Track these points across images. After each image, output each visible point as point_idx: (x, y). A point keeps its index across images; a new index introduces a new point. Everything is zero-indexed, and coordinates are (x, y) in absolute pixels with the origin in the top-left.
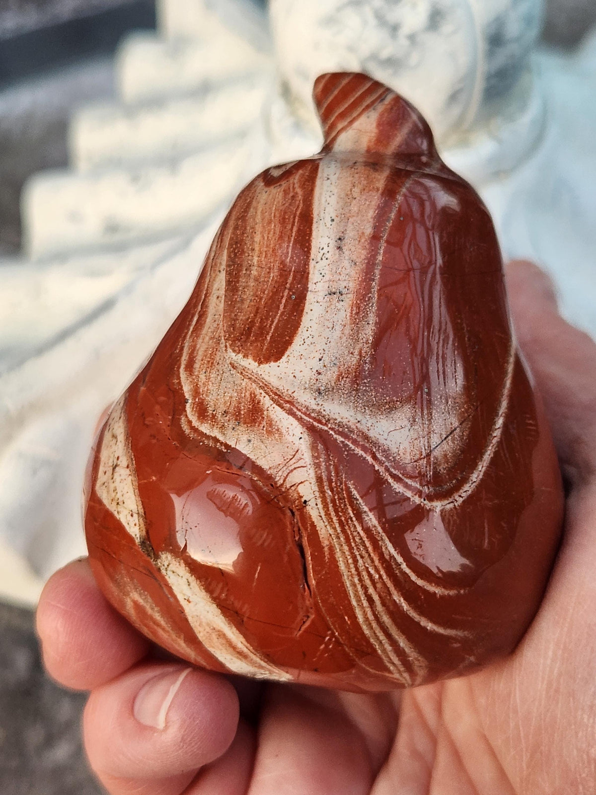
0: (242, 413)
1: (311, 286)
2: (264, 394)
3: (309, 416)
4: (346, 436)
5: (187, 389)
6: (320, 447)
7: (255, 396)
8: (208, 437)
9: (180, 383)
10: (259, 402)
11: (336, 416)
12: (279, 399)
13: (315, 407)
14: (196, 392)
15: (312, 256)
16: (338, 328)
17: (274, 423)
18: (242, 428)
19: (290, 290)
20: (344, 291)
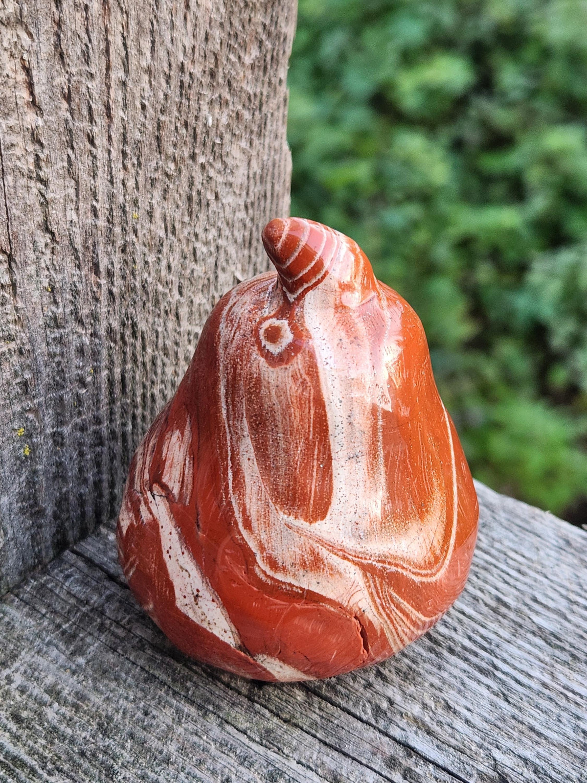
0: (307, 563)
1: (333, 455)
2: (320, 547)
3: (358, 557)
4: (384, 562)
5: (252, 545)
6: (369, 575)
7: (314, 550)
8: (284, 583)
9: (243, 539)
10: (318, 554)
11: (376, 551)
12: (332, 548)
13: (360, 550)
14: (262, 548)
15: (330, 432)
16: (361, 484)
17: (334, 567)
18: (310, 575)
19: (318, 460)
20: (360, 454)
